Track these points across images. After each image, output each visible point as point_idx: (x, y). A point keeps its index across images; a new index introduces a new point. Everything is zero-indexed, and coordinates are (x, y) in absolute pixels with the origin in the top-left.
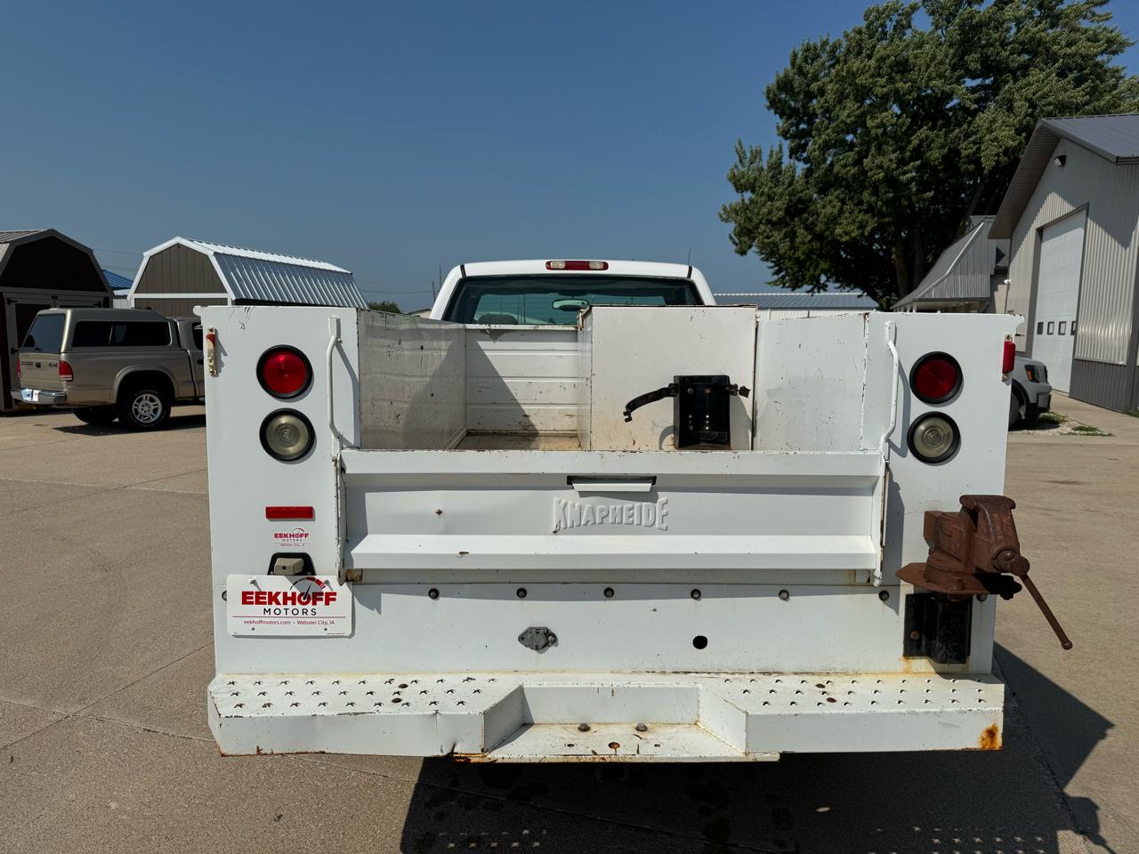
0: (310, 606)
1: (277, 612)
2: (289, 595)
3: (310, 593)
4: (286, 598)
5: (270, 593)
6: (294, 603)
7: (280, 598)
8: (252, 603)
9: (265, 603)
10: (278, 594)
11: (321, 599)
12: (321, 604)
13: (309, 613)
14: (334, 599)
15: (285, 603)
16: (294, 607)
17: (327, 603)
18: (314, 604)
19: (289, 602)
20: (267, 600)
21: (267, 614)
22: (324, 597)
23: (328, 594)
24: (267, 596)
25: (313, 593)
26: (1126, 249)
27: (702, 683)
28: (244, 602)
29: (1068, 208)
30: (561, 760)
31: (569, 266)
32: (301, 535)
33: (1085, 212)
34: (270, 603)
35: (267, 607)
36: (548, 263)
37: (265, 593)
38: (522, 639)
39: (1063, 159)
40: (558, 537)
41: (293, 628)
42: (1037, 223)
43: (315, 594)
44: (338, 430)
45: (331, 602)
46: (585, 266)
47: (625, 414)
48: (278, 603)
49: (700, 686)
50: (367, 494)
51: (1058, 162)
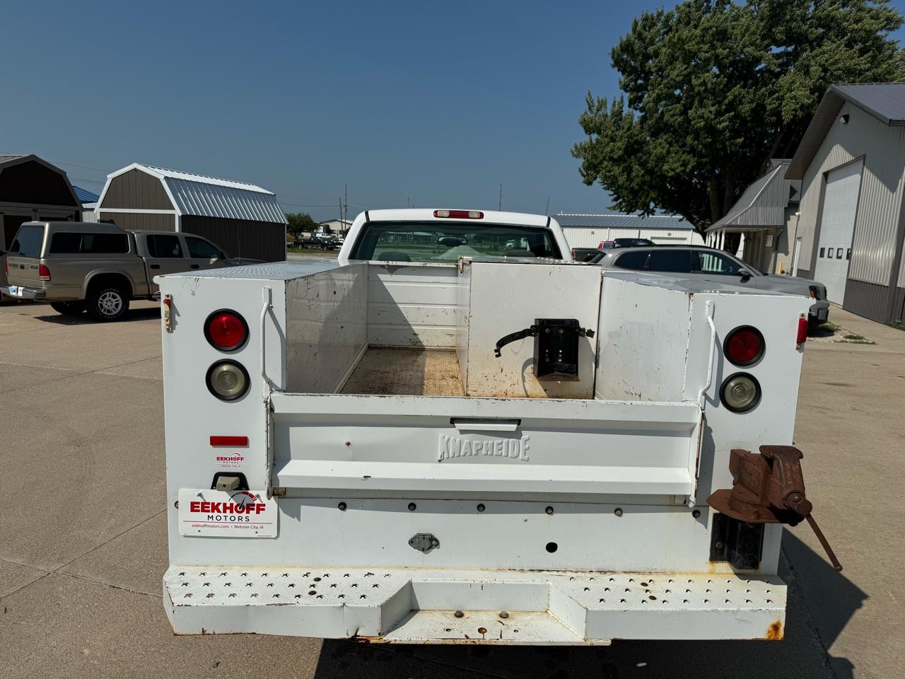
0: (244, 514)
1: (219, 518)
2: (228, 505)
3: (245, 504)
4: (225, 508)
5: (213, 504)
6: (232, 512)
7: (221, 507)
8: (198, 511)
9: (209, 511)
10: (219, 504)
11: (253, 509)
12: (253, 513)
13: (244, 519)
14: (264, 510)
15: (225, 512)
16: (232, 515)
17: (258, 512)
18: (248, 512)
19: (228, 511)
20: (210, 509)
21: (210, 520)
22: (255, 507)
23: (258, 505)
24: (210, 506)
25: (247, 504)
26: (893, 193)
27: (551, 580)
28: (192, 510)
29: (849, 158)
30: (441, 642)
31: (452, 215)
32: (238, 459)
33: (862, 161)
34: (213, 511)
35: (211, 514)
36: (436, 212)
37: (209, 503)
38: (411, 542)
39: (847, 118)
40: (443, 465)
41: (231, 531)
42: (824, 168)
43: (248, 505)
44: (269, 377)
45: (261, 512)
46: (465, 215)
47: (496, 351)
48: (219, 511)
49: (551, 583)
50: (291, 428)
51: (842, 120)
